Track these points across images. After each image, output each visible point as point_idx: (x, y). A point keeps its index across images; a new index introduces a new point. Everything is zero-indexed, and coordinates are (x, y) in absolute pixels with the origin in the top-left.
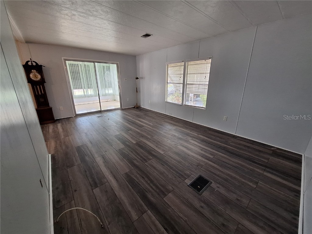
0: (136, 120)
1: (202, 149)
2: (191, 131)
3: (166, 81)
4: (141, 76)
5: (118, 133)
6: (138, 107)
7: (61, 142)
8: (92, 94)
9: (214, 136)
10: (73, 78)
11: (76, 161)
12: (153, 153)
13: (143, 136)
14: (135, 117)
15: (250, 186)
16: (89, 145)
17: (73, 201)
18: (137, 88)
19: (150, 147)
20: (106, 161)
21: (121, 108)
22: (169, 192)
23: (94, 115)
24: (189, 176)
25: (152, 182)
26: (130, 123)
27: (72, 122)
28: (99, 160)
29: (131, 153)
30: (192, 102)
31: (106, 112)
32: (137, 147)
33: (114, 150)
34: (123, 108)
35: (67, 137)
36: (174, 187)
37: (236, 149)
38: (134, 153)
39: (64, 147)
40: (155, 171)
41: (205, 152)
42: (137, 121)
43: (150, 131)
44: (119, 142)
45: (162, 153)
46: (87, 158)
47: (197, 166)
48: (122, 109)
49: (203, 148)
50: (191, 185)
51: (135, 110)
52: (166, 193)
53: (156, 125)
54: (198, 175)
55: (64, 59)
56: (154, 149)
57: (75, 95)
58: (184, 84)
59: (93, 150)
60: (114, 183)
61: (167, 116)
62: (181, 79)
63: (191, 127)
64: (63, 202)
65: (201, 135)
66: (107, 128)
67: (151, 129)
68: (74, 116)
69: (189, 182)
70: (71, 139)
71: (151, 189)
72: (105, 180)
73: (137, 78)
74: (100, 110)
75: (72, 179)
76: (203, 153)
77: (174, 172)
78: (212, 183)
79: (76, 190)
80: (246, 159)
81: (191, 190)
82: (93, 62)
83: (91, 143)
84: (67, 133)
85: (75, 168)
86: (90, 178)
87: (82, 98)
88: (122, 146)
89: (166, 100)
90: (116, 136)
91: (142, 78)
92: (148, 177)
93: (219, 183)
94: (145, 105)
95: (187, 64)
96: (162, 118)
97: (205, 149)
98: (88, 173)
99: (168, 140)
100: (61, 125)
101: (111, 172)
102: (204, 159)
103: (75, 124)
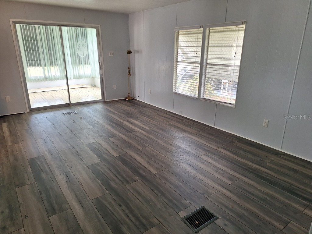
0: (124, 120)
1: (218, 170)
2: (207, 142)
3: (175, 59)
4: (136, 48)
5: (92, 140)
6: (130, 99)
7: (7, 151)
8: (57, 75)
9: (245, 151)
10: (27, 50)
11: (28, 178)
12: (141, 172)
13: (130, 146)
14: (122, 115)
15: (274, 226)
16: (49, 157)
17: (22, 230)
18: (129, 68)
19: (137, 163)
20: (70, 181)
21: (103, 100)
22: (152, 225)
23: (59, 110)
24: (186, 207)
25: (131, 211)
26: (113, 125)
27: (24, 122)
28: (61, 179)
29: (108, 171)
30: (226, 92)
31: (78, 107)
32: (118, 162)
33: (85, 166)
34: (106, 100)
35: (16, 143)
36: (161, 220)
37: (272, 173)
38: (113, 170)
39: (11, 159)
40: (139, 198)
41: (221, 174)
42: (125, 122)
43: (142, 139)
44: (92, 154)
45: (154, 172)
46: (44, 176)
47: (203, 194)
48: (104, 102)
49: (220, 169)
50: (186, 219)
51: (125, 104)
52: (148, 227)
53: (155, 129)
54: (201, 206)
55: (13, 21)
56: (143, 166)
57: (29, 76)
58: (201, 63)
59: (54, 165)
60: (78, 211)
61: (176, 116)
62: (197, 55)
63: (210, 134)
64: (10, 230)
65: (223, 148)
66: (77, 133)
67: (145, 136)
68: (28, 111)
69: (183, 214)
70: (21, 147)
71: (128, 221)
72: (67, 206)
73: (130, 52)
74: (68, 102)
75: (23, 202)
76: (218, 176)
77: (165, 200)
78: (218, 218)
79: (27, 216)
80: (284, 188)
81: (185, 225)
82: (59, 26)
83: (51, 153)
84: (16, 138)
85: (27, 188)
86: (45, 202)
87: (42, 81)
88: (96, 160)
89: (174, 90)
90: (90, 146)
91: (138, 52)
92: (127, 205)
93: (229, 220)
94: (142, 96)
95: (207, 31)
96: (165, 119)
97: (222, 170)
98: (44, 195)
99: (168, 153)
100: (8, 126)
101: (76, 196)
102: (216, 186)
103: (28, 125)
